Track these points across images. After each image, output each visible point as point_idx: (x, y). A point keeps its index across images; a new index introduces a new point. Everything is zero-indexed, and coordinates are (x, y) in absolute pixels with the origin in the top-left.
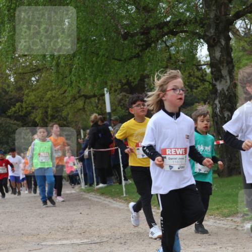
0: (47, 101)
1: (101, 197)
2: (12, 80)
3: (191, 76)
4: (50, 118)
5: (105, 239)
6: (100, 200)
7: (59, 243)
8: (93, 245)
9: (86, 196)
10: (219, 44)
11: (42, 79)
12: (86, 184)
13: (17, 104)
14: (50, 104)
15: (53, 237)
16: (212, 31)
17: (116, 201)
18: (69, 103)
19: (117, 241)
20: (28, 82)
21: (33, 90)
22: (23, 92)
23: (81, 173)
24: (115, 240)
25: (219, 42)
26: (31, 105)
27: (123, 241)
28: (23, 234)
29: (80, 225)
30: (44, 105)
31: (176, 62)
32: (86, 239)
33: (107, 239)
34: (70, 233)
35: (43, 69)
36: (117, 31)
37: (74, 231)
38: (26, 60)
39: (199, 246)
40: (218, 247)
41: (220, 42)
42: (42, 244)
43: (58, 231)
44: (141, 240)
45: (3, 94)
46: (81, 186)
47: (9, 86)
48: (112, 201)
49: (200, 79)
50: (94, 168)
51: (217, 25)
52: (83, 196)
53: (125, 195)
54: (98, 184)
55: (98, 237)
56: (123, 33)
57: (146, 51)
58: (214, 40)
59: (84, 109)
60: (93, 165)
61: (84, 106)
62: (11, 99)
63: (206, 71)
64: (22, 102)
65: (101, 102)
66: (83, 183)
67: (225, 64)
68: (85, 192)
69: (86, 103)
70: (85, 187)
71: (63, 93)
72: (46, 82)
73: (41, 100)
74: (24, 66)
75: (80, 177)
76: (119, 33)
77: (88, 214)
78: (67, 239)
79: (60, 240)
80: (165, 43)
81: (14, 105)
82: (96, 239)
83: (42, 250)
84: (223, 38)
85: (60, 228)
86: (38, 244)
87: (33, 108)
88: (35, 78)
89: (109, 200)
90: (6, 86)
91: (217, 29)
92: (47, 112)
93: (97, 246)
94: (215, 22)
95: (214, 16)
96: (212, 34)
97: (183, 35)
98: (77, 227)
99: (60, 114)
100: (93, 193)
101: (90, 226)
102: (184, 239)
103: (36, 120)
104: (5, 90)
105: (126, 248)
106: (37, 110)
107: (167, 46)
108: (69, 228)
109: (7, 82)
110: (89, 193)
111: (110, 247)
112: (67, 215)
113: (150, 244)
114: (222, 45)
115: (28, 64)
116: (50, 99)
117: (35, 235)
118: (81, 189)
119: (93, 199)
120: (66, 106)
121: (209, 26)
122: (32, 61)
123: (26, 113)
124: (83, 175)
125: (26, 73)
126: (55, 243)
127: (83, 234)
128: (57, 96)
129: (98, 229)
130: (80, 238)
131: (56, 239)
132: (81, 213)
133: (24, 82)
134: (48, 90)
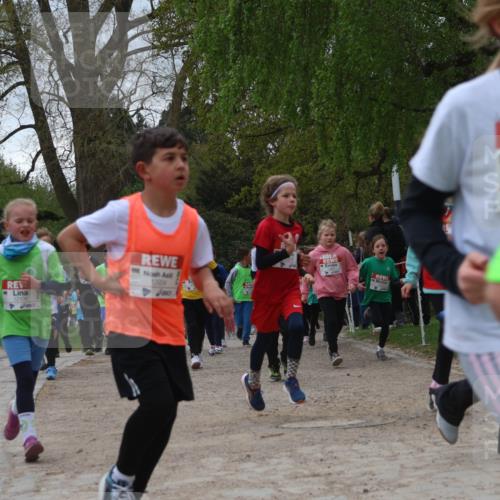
2: (235, 147)
5: (391, 420)
7: (312, 424)
8: (369, 429)
9: (358, 346)
11: (284, 147)
12: (356, 325)
13: (243, 189)
15: (301, 414)
17: (409, 353)
18: (330, 186)
19: (413, 422)
20: (261, 151)
21: (269, 166)
22: (252, 169)
24: (408, 420)
27: (421, 424)
29: (347, 394)
32: (358, 418)
33: (394, 420)
34: (330, 409)
35: (286, 128)
36: (414, 61)
37: (337, 405)
38: (259, 116)
42: (284, 426)
43: (310, 405)
45: (220, 172)
46: (348, 328)
47: (229, 160)
48: (401, 353)
52: (353, 346)
53: (424, 344)
55: (379, 415)
56: (424, 64)
59: (355, 196)
61: (356, 191)
62: (233, 180)
64: (250, 185)
65: (384, 183)
66: (351, 324)
68: (354, 338)
69: (359, 186)
70: (356, 330)
71: (320, 170)
72: (292, 151)
74: (254, 125)
76: (419, 65)
77: (360, 376)
78: (325, 418)
79: (313, 419)
81: (238, 191)
82: (374, 419)
83: (283, 437)
86: (277, 427)
88: (274, 145)
89: (396, 351)
90: (224, 158)
93: (377, 431)
98: (341, 397)
100: (370, 340)
101: (364, 396)
104: (224, 166)
105: (427, 434)
108: (329, 400)
109: (226, 151)
110: (362, 339)
111: (400, 433)
112: (325, 377)
115: (261, 120)
117: (270, 412)
118: (349, 333)
119: (369, 350)
122: (269, 115)
125: (258, 136)
126: (305, 425)
127: (352, 410)
128: (310, 173)
129: (377, 403)
130: (346, 417)
131: (307, 417)
132: (348, 375)
133: (255, 153)
134: (295, 164)
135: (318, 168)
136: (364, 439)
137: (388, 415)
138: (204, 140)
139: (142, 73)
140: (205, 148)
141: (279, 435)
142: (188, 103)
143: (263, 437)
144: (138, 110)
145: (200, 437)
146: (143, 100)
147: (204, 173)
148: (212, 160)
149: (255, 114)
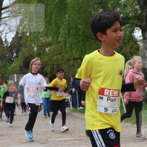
1: (81, 114)
2: (36, 49)
3: (132, 47)
5: (83, 138)
6: (80, 116)
7: (58, 139)
8: (76, 141)
9: (73, 114)
11: (51, 50)
12: (73, 107)
14: (55, 63)
15: (54, 136)
16: (144, 23)
18: (65, 62)
20: (44, 51)
21: (47, 56)
28: (38, 134)
30: (52, 64)
32: (72, 137)
35: (52, 44)
38: (44, 39)
39: (134, 142)
40: (145, 143)
42: (48, 140)
43: (57, 133)
45: (30, 57)
46: (70, 108)
49: (137, 49)
50: (77, 98)
54: (79, 107)
55: (79, 136)
58: (145, 27)
59: (73, 65)
60: (77, 96)
68: (72, 111)
69: (75, 62)
70: (73, 109)
71: (62, 57)
72: (54, 51)
74: (42, 42)
77: (73, 124)
78: (62, 137)
79: (58, 138)
82: (77, 138)
83: (48, 144)
85: (58, 131)
86: (46, 140)
87: (46, 65)
88: (48, 48)
90: (32, 53)
92: (53, 67)
93: (78, 141)
96: (144, 25)
97: (128, 25)
100: (77, 112)
101: (74, 130)
102: (126, 138)
103: (47, 71)
104: (32, 55)
106: (48, 66)
109: (33, 50)
110: (74, 112)
111: (85, 142)
115: (44, 41)
116: (55, 60)
117: (44, 135)
118: (70, 110)
119: (76, 115)
120: (64, 64)
121: (143, 20)
124: (71, 102)
125: (43, 46)
126: (55, 140)
127: (70, 135)
128: (59, 58)
129: (79, 132)
130: (69, 137)
131: (56, 137)
132: (70, 123)
133: (42, 51)
134: (54, 55)
135: (62, 56)
136: (74, 144)
137: (82, 136)
138: (26, 47)
139: (6, 24)
140: (26, 50)
141: (47, 143)
142: (21, 35)
143: (42, 144)
144: (4, 37)
145: (21, 144)
146: (6, 34)
147: (26, 57)
148: (28, 53)
149: (42, 39)
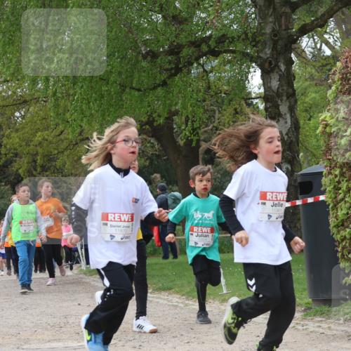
0: (36, 146)
3: (237, 113)
4: (39, 169)
7: (48, 345)
9: (88, 280)
10: (277, 70)
11: (29, 115)
14: (40, 150)
15: (39, 337)
16: (268, 51)
18: (66, 149)
19: (129, 343)
20: (10, 118)
21: (17, 131)
22: (2, 133)
23: (82, 248)
24: (127, 342)
25: (277, 66)
26: (12, 151)
27: (137, 345)
30: (31, 152)
31: (217, 94)
33: (116, 341)
34: (63, 332)
35: (31, 100)
36: (136, 48)
37: (69, 329)
41: (279, 67)
42: (24, 347)
43: (47, 329)
44: (162, 343)
46: (81, 266)
51: (275, 43)
52: (84, 280)
56: (144, 52)
57: (177, 78)
58: (270, 63)
63: (258, 107)
66: (83, 262)
67: (285, 98)
68: (85, 274)
70: (86, 268)
71: (59, 135)
72: (35, 119)
73: (27, 145)
74: (4, 96)
75: (80, 253)
76: (139, 53)
77: (89, 306)
78: (59, 340)
79: (49, 341)
80: (203, 66)
84: (283, 61)
85: (49, 325)
86: (18, 348)
87: (16, 155)
88: (20, 113)
91: (274, 49)
92: (35, 161)
94: (273, 39)
95: (271, 30)
96: (269, 56)
97: (228, 56)
98: (73, 323)
99: (54, 163)
103: (20, 171)
106: (21, 158)
107: (205, 71)
108: (62, 325)
110: (91, 275)
112: (60, 307)
113: (175, 348)
114: (281, 70)
115: (10, 93)
116: (40, 143)
117: (13, 335)
118: (81, 270)
119: (97, 284)
120: (63, 152)
122: (16, 89)
123: (6, 162)
124: (83, 250)
125: (7, 106)
126: (42, 346)
128: (50, 138)
130: (77, 340)
131: (43, 340)
132: (79, 304)
133: (4, 119)
134: (38, 130)
135: (57, 134)
149: (5, 87)
